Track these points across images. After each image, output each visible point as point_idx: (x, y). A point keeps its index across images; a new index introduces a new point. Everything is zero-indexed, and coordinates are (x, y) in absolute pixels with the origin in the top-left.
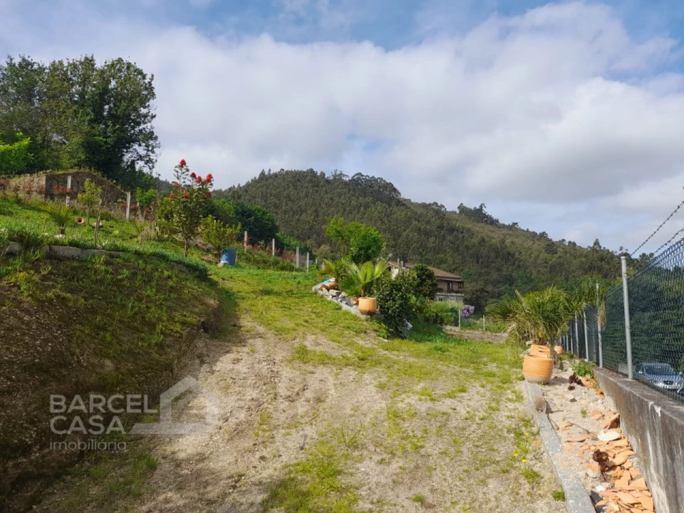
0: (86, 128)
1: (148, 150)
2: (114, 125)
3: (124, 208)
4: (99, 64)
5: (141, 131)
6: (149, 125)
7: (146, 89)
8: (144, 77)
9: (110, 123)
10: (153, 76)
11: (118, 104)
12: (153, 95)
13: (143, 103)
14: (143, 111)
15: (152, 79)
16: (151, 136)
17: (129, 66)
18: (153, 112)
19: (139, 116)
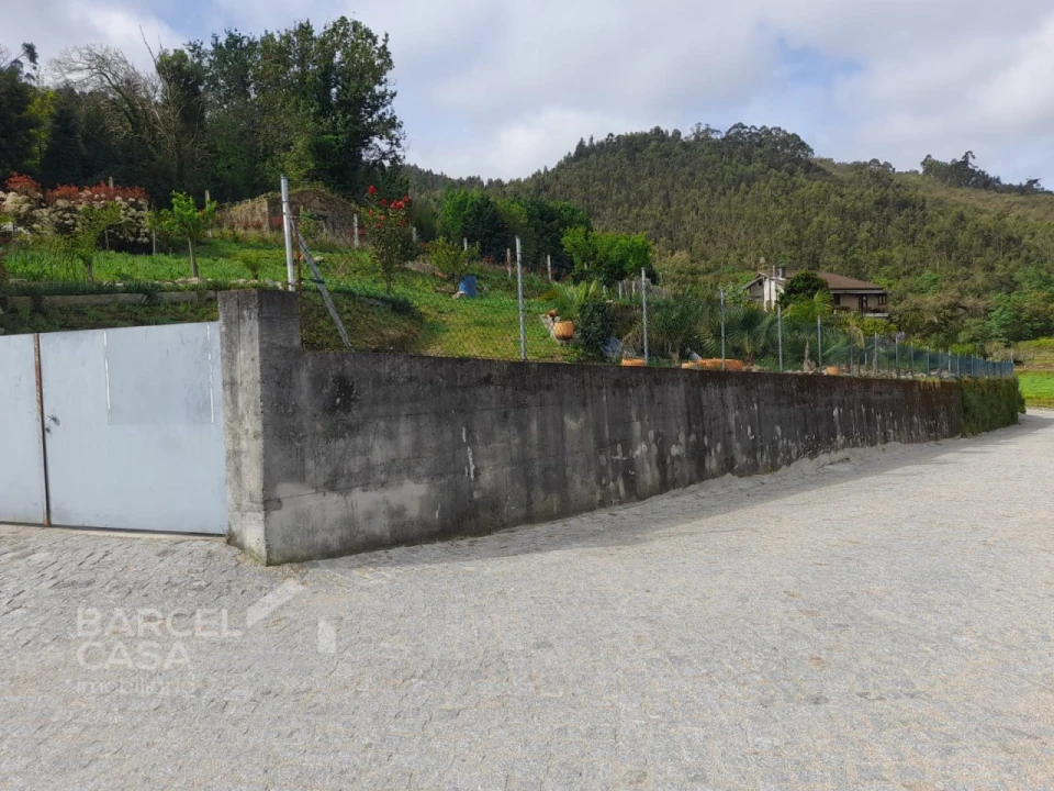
0: (310, 125)
1: (392, 144)
2: (345, 116)
4: (318, 32)
5: (380, 117)
6: (389, 107)
7: (380, 56)
8: (375, 41)
9: (339, 114)
10: (387, 35)
11: (346, 84)
12: (389, 64)
13: (377, 75)
14: (378, 89)
15: (386, 41)
16: (392, 123)
17: (356, 25)
18: (391, 89)
19: (375, 98)
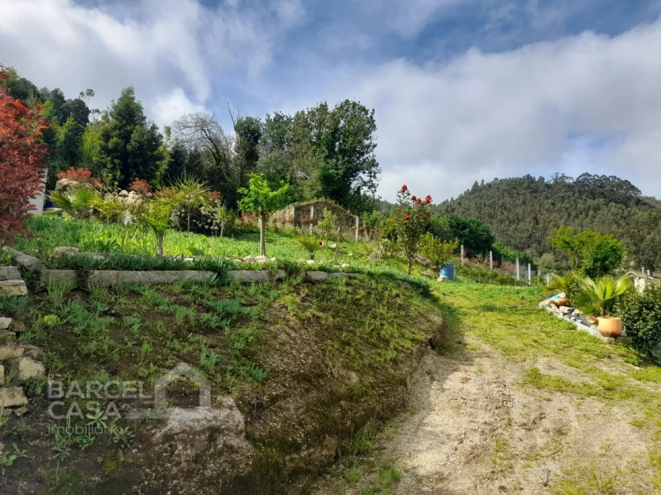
0: (322, 164)
1: (371, 176)
2: (343, 158)
3: (353, 230)
4: (331, 109)
5: (364, 160)
6: (371, 154)
7: (368, 122)
8: (367, 113)
9: (340, 157)
10: (373, 110)
11: (346, 139)
12: (374, 127)
13: (366, 135)
14: (367, 142)
15: (373, 114)
16: (373, 163)
17: (354, 104)
18: (374, 142)
19: (363, 147)
